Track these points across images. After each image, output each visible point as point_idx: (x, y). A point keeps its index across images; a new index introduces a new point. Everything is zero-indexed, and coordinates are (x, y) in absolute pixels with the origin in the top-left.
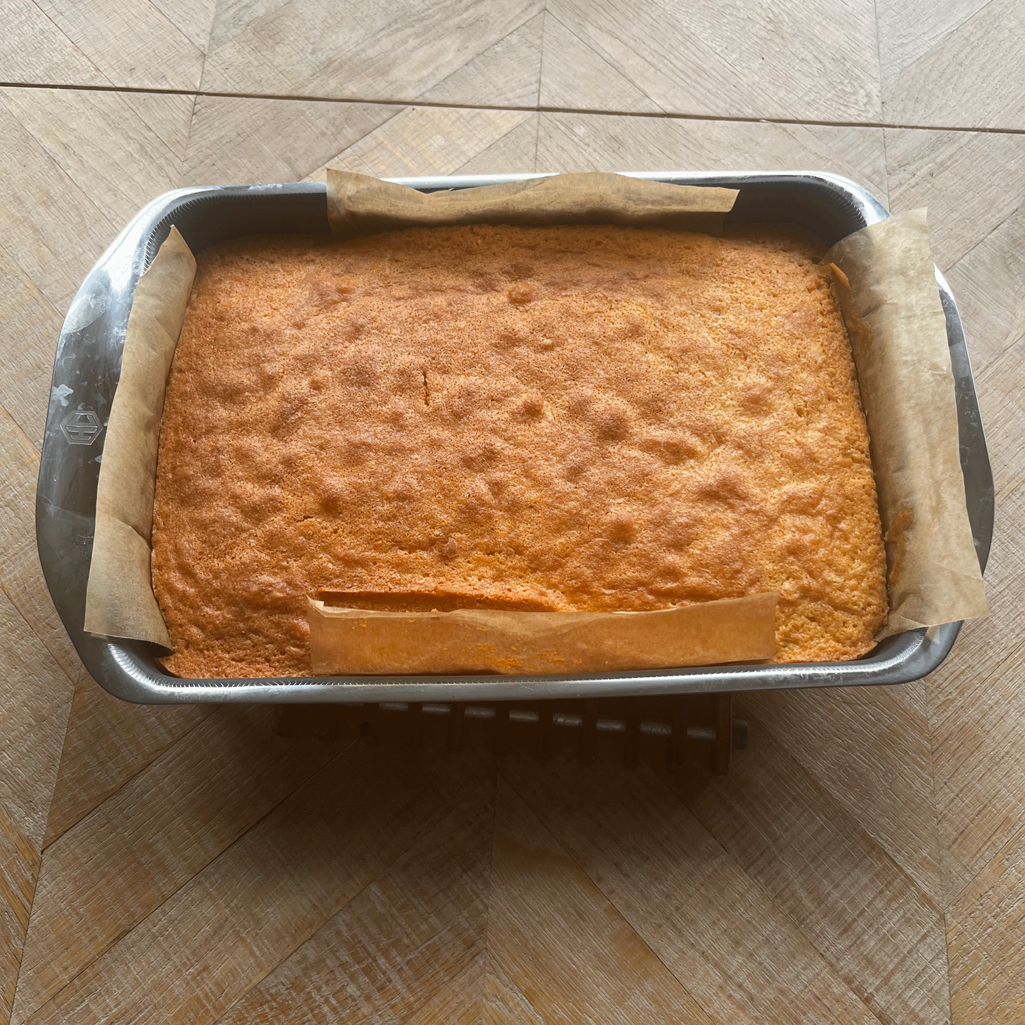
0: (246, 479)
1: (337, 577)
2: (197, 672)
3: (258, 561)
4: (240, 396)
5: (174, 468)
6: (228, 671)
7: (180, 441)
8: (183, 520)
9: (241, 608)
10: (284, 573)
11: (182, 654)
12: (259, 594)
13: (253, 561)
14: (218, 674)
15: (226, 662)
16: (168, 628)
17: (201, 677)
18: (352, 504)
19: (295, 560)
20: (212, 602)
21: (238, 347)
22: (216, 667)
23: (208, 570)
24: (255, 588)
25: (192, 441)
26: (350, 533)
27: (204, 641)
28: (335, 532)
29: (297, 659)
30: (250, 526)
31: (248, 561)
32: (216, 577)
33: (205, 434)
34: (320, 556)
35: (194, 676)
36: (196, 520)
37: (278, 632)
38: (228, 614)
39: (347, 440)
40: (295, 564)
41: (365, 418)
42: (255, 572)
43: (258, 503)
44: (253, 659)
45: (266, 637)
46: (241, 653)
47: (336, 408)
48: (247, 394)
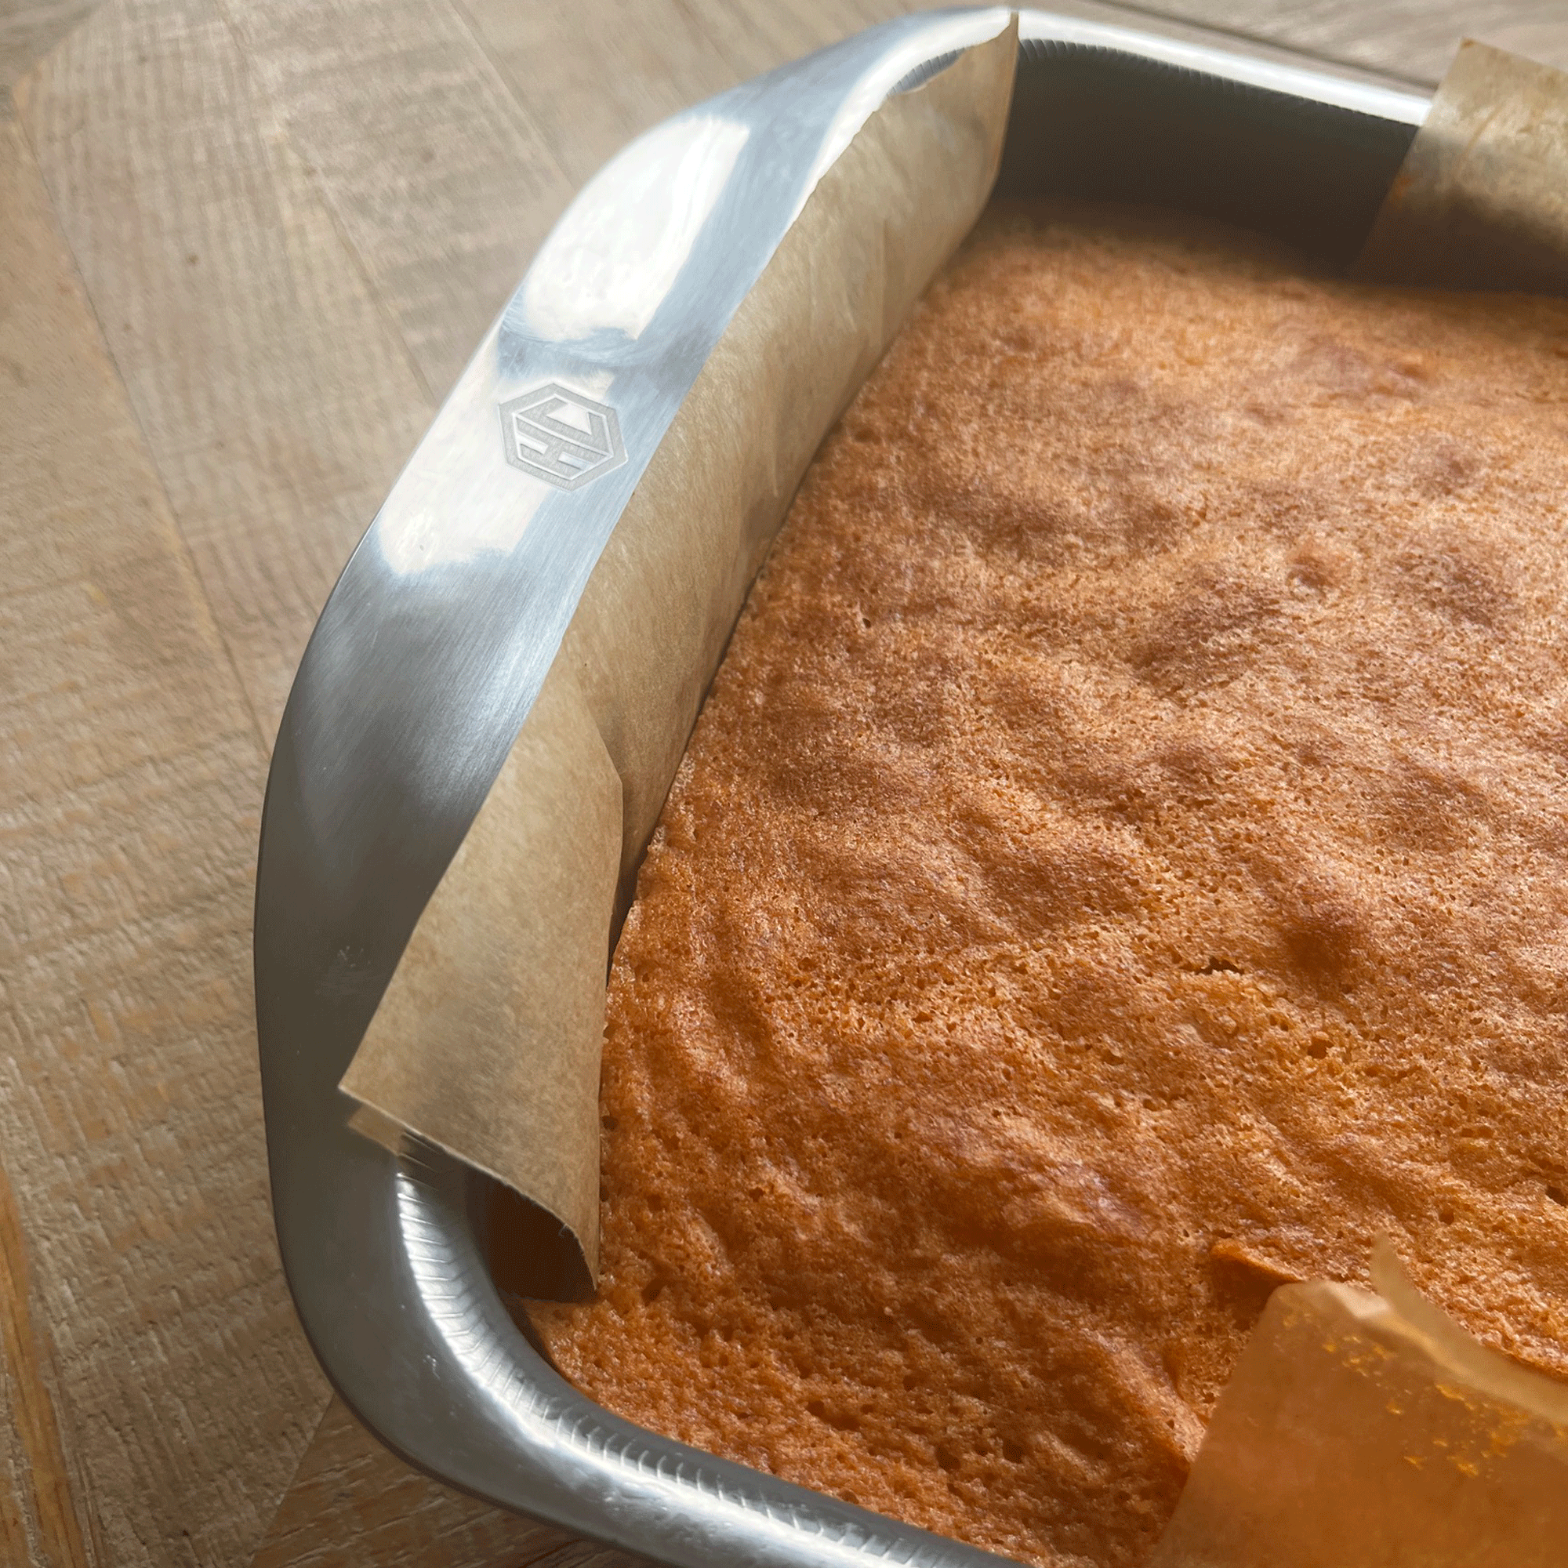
0: (1018, 779)
1: (1299, 1220)
2: (665, 1406)
3: (1011, 1060)
4: (1045, 539)
5: (778, 679)
6: (789, 1449)
7: (820, 609)
8: (768, 840)
9: (907, 1213)
10: (1098, 1141)
11: (624, 1312)
12: (992, 1182)
13: (992, 1053)
14: (742, 1446)
15: (787, 1406)
16: (604, 1195)
17: (673, 1436)
18: (1396, 970)
19: (1147, 1104)
20: (798, 1151)
21: (1061, 416)
22: (742, 1416)
23: (820, 1029)
24: (983, 1156)
25: (860, 618)
26: (1371, 1072)
27: (725, 1292)
28: (1317, 1049)
29: (1065, 1497)
30: (1008, 929)
31: (977, 1047)
32: (841, 1066)
33: (906, 610)
34: (1246, 1119)
35: (647, 1420)
36: (816, 854)
37: (1022, 1360)
38: (851, 1218)
39: (1405, 759)
40: (1147, 1119)
41: (1468, 711)
42: (994, 1095)
43: (1057, 860)
44: (894, 1437)
45: (969, 1361)
46: (855, 1393)
47: (1373, 654)
48: (1071, 538)
